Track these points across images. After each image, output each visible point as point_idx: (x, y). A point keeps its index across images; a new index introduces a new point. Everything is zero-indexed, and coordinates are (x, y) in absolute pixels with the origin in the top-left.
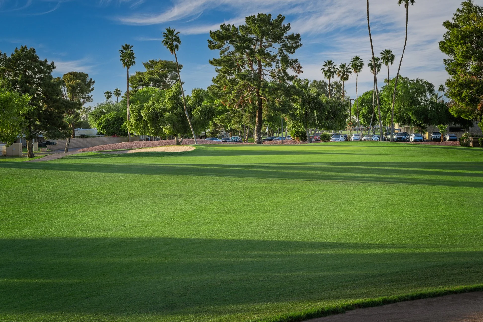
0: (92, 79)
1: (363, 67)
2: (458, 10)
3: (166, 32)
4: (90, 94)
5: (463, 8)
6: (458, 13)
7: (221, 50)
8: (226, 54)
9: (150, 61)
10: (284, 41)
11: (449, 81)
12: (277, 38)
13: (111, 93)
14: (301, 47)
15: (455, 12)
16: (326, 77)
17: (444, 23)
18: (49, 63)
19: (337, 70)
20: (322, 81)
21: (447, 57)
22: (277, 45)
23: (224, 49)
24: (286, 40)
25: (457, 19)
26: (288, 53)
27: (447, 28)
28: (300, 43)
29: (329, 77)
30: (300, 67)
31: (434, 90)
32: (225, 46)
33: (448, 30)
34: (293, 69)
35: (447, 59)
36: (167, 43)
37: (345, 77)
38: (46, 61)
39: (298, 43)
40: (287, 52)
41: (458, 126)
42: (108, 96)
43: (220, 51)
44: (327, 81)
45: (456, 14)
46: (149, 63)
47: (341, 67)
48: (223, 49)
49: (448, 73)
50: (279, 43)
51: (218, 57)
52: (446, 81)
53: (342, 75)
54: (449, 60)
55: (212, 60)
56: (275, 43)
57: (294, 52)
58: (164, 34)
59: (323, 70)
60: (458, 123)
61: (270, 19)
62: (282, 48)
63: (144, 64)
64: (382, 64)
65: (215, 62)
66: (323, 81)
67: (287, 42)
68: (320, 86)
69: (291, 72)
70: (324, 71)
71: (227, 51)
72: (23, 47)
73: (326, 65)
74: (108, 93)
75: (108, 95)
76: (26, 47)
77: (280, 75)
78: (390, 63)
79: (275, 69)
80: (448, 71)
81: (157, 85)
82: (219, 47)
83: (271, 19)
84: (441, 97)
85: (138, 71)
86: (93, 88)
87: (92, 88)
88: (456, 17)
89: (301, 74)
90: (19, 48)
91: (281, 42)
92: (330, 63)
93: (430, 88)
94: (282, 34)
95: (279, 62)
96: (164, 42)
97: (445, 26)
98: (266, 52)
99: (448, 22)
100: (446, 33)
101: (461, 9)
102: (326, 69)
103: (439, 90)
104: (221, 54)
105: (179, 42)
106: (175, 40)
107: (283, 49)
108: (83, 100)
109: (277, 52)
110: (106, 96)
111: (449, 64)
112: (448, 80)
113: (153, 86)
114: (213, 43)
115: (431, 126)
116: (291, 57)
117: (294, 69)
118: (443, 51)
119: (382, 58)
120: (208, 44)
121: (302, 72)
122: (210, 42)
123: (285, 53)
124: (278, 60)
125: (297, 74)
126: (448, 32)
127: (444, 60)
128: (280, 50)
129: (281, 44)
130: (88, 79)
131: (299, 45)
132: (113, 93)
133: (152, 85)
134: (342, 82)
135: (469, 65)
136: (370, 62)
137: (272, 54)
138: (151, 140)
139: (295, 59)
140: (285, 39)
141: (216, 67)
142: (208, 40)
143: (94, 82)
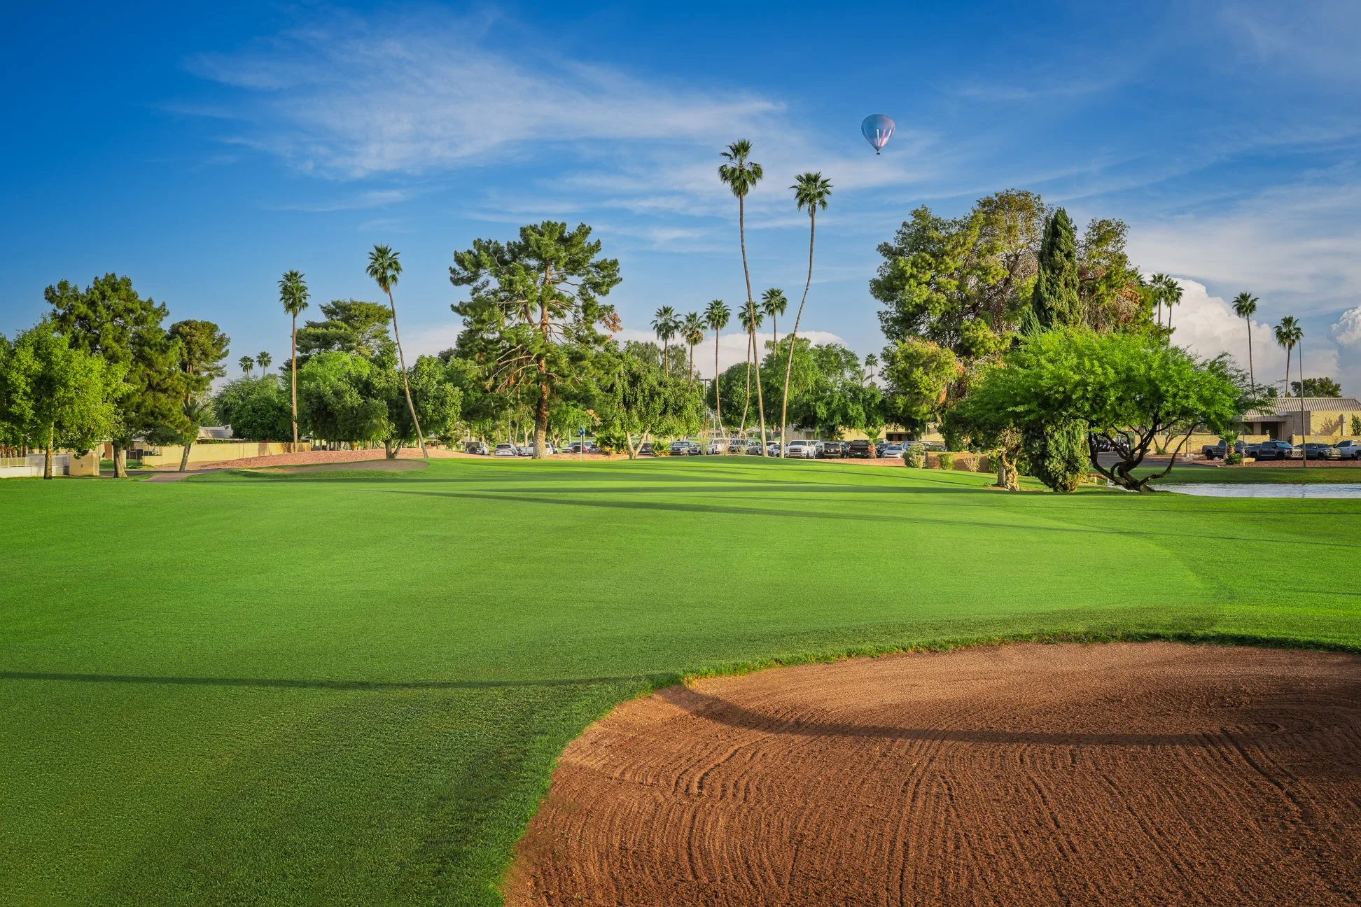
0: (224, 334)
1: (730, 318)
2: (905, 224)
3: (375, 251)
4: (220, 363)
5: (914, 221)
6: (904, 230)
7: (475, 285)
8: (482, 293)
9: (333, 303)
10: (589, 272)
11: (887, 350)
12: (574, 266)
13: (252, 361)
14: (620, 283)
15: (900, 228)
16: (660, 337)
17: (880, 246)
18: (156, 305)
19: (681, 325)
20: (649, 343)
21: (883, 307)
22: (576, 280)
23: (480, 285)
24: (593, 270)
25: (903, 239)
26: (596, 294)
27: (884, 255)
28: (619, 275)
29: (665, 337)
30: (615, 320)
31: (858, 365)
32: (481, 280)
33: (886, 259)
34: (604, 323)
35: (883, 311)
36: (375, 272)
37: (694, 339)
38: (150, 302)
39: (615, 275)
40: (595, 292)
41: (901, 430)
42: (246, 365)
43: (471, 288)
44: (661, 344)
45: (901, 231)
46: (332, 306)
47: (689, 321)
48: (478, 283)
49: (885, 336)
50: (579, 275)
51: (468, 299)
52: (882, 351)
53: (689, 333)
54: (887, 312)
55: (457, 304)
56: (572, 274)
57: (607, 292)
58: (371, 256)
59: (654, 324)
60: (903, 424)
61: (564, 232)
62: (585, 284)
63: (322, 307)
64: (764, 314)
65: (460, 309)
66: (652, 344)
67: (594, 274)
68: (646, 352)
69: (600, 329)
70: (657, 325)
71: (486, 289)
72: (110, 274)
73: (660, 315)
74: (245, 359)
75: (246, 363)
76: (113, 275)
77: (581, 333)
78: (778, 313)
79: (572, 322)
80: (886, 332)
81: (347, 347)
82: (469, 281)
83: (566, 231)
84: (871, 376)
85: (311, 320)
86: (228, 351)
87: (224, 350)
88: (901, 236)
89: (619, 332)
90: (101, 277)
91: (584, 275)
92: (666, 311)
93: (851, 360)
94: (586, 259)
95: (580, 310)
96: (370, 270)
97: (881, 251)
98: (557, 292)
99: (886, 244)
100: (882, 265)
101: (910, 223)
102: (660, 321)
103: (867, 363)
104: (473, 294)
105: (398, 269)
106: (390, 265)
107: (587, 286)
108: (207, 373)
109: (577, 292)
110: (242, 365)
111: (887, 321)
112: (885, 349)
113: (339, 350)
114: (459, 274)
115: (852, 430)
116: (600, 300)
117: (607, 323)
118: (877, 297)
119: (764, 304)
120: (449, 275)
121: (621, 329)
122: (453, 271)
123: (592, 293)
124: (577, 306)
125: (611, 333)
126: (886, 263)
127: (879, 312)
128: (583, 287)
129: (584, 277)
130: (217, 334)
131: (616, 280)
132: (256, 360)
133: (337, 348)
134: (688, 347)
135: (923, 323)
136: (742, 311)
137: (567, 295)
138: (331, 450)
139: (608, 304)
140: (591, 269)
141: (464, 317)
142: (450, 268)
143: (229, 340)
